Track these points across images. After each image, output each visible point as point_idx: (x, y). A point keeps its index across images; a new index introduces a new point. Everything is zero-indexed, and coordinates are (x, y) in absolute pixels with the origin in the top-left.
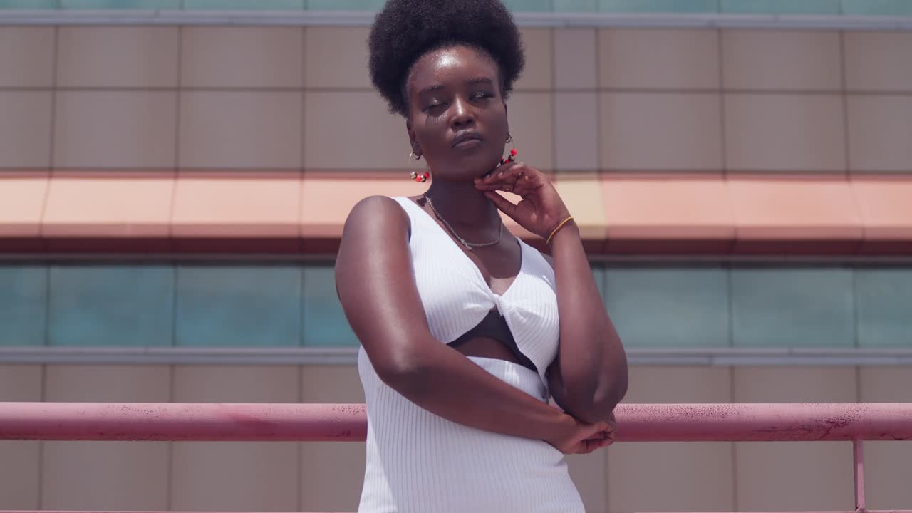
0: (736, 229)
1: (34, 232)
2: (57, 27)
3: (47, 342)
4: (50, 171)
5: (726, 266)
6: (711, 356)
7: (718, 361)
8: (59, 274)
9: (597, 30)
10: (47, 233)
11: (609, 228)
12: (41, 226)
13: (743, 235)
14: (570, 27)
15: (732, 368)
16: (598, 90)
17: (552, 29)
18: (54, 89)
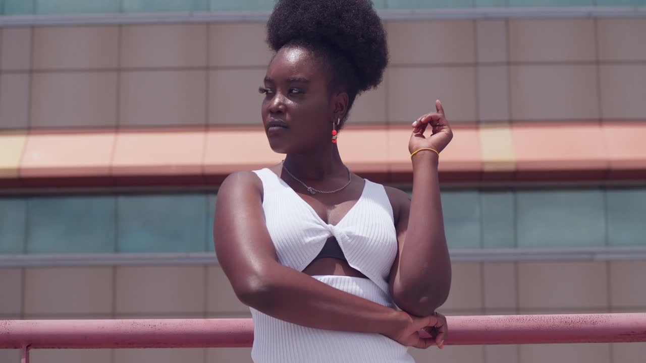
0: (609, 162)
1: (105, 173)
2: (120, 25)
3: (117, 250)
4: (117, 128)
5: (603, 188)
6: (592, 253)
7: (599, 257)
8: (124, 202)
9: (507, 20)
10: (115, 173)
11: (518, 163)
12: (111, 168)
13: (614, 166)
14: (487, 18)
15: (608, 263)
16: (509, 64)
17: (474, 21)
18: (119, 70)
